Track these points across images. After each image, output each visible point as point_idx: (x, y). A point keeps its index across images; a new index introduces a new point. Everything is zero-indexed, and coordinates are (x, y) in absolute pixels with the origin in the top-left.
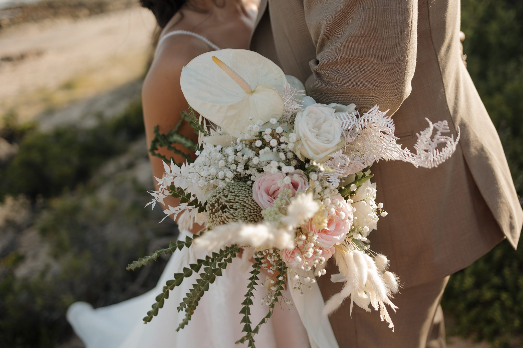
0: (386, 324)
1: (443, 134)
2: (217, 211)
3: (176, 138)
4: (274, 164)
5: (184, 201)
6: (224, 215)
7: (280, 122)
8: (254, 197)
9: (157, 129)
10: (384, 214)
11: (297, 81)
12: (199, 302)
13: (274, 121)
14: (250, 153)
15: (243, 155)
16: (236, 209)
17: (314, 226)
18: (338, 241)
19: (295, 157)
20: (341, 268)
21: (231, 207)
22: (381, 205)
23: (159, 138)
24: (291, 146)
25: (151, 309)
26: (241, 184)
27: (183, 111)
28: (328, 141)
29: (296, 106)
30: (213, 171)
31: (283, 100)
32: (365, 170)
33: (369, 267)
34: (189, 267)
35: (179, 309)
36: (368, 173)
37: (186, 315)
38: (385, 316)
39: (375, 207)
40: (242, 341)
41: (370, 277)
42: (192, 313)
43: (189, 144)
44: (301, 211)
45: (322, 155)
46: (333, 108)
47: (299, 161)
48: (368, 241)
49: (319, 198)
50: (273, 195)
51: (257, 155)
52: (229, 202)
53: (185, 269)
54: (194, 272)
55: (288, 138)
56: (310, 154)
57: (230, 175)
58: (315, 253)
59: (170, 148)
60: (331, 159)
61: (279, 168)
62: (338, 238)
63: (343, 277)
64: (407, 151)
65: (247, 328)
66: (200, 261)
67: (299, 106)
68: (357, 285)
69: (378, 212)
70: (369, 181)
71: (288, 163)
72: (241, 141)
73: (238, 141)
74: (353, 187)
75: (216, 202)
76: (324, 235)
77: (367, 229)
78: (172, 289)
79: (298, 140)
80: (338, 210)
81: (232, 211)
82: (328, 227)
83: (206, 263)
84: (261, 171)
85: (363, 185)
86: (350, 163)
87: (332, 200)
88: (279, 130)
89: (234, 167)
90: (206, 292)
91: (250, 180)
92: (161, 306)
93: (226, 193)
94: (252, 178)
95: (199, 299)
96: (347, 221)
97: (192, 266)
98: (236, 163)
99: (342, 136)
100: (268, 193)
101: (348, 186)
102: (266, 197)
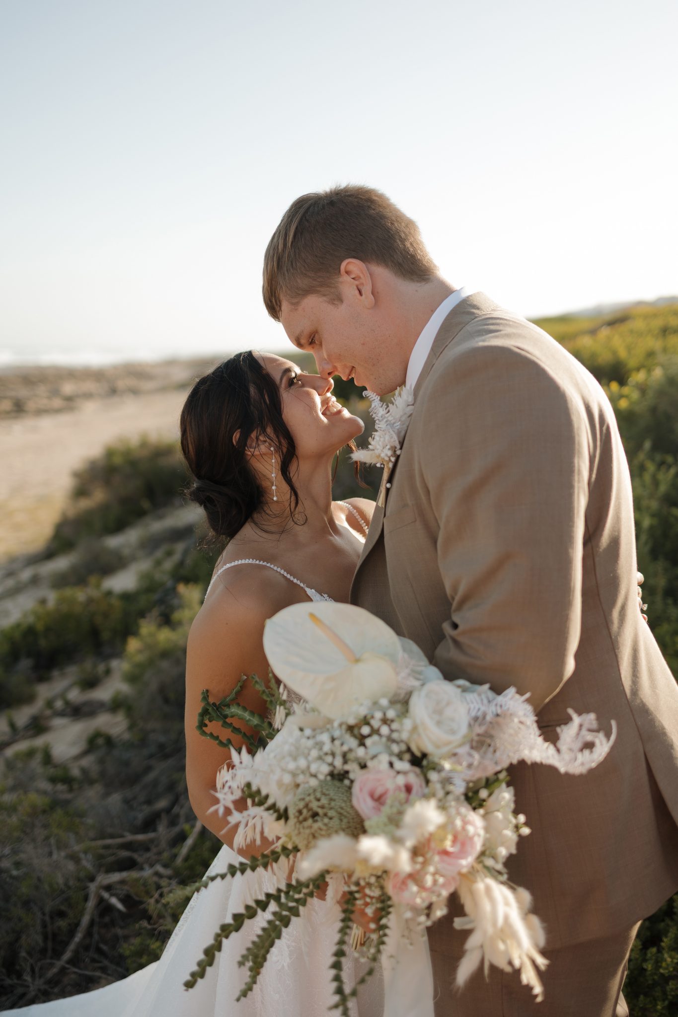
0: (529, 988)
1: (590, 730)
2: (305, 820)
3: (234, 710)
4: (384, 758)
5: (261, 804)
6: (316, 826)
7: (393, 702)
8: (355, 802)
9: (206, 695)
10: (526, 831)
11: (415, 648)
12: (268, 956)
13: (384, 702)
14: (352, 743)
15: (342, 744)
16: (331, 818)
17: (433, 845)
18: (463, 867)
19: (409, 750)
20: (468, 908)
21: (325, 815)
22: (522, 818)
23: (210, 709)
24: (405, 736)
25: (195, 968)
26: (337, 783)
27: (254, 676)
28: (453, 732)
29: (414, 683)
30: (302, 763)
31: (397, 674)
32: (497, 773)
33: (507, 904)
34: (253, 904)
35: (241, 964)
36: (502, 776)
37: (250, 976)
38: (529, 977)
39: (514, 821)
40: (336, 1006)
41: (506, 918)
42: (258, 973)
43: (255, 721)
44: (421, 822)
45: (445, 750)
46: (459, 686)
47: (413, 754)
48: (504, 870)
49: (442, 807)
50: (379, 800)
51: (362, 744)
52: (322, 807)
53: (248, 907)
54: (259, 911)
55: (402, 724)
56: (429, 748)
57: (326, 769)
58: (435, 882)
59: (226, 724)
60: (455, 755)
61: (391, 765)
62: (464, 862)
63: (471, 922)
64: (551, 750)
65: (339, 991)
66: (269, 896)
67: (417, 683)
68: (490, 930)
69: (517, 827)
70: (504, 785)
71: (400, 756)
72: (341, 725)
73: (336, 724)
74: (484, 794)
75: (304, 807)
76: (445, 858)
77: (503, 852)
78: (227, 937)
79: (415, 729)
80: (465, 823)
81: (326, 820)
82: (452, 846)
83: (277, 898)
84: (363, 766)
85: (496, 792)
86: (480, 763)
87: (457, 810)
88: (391, 714)
89: (329, 759)
90: (277, 941)
91: (349, 778)
92: (211, 964)
93: (318, 795)
94: (351, 776)
95: (268, 952)
96: (476, 839)
97: (258, 902)
98: (333, 754)
99: (470, 726)
100: (372, 795)
101: (476, 792)
102: (370, 803)
